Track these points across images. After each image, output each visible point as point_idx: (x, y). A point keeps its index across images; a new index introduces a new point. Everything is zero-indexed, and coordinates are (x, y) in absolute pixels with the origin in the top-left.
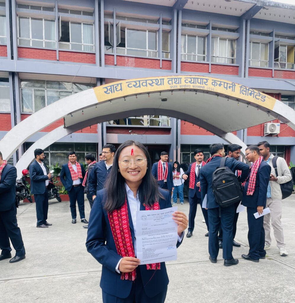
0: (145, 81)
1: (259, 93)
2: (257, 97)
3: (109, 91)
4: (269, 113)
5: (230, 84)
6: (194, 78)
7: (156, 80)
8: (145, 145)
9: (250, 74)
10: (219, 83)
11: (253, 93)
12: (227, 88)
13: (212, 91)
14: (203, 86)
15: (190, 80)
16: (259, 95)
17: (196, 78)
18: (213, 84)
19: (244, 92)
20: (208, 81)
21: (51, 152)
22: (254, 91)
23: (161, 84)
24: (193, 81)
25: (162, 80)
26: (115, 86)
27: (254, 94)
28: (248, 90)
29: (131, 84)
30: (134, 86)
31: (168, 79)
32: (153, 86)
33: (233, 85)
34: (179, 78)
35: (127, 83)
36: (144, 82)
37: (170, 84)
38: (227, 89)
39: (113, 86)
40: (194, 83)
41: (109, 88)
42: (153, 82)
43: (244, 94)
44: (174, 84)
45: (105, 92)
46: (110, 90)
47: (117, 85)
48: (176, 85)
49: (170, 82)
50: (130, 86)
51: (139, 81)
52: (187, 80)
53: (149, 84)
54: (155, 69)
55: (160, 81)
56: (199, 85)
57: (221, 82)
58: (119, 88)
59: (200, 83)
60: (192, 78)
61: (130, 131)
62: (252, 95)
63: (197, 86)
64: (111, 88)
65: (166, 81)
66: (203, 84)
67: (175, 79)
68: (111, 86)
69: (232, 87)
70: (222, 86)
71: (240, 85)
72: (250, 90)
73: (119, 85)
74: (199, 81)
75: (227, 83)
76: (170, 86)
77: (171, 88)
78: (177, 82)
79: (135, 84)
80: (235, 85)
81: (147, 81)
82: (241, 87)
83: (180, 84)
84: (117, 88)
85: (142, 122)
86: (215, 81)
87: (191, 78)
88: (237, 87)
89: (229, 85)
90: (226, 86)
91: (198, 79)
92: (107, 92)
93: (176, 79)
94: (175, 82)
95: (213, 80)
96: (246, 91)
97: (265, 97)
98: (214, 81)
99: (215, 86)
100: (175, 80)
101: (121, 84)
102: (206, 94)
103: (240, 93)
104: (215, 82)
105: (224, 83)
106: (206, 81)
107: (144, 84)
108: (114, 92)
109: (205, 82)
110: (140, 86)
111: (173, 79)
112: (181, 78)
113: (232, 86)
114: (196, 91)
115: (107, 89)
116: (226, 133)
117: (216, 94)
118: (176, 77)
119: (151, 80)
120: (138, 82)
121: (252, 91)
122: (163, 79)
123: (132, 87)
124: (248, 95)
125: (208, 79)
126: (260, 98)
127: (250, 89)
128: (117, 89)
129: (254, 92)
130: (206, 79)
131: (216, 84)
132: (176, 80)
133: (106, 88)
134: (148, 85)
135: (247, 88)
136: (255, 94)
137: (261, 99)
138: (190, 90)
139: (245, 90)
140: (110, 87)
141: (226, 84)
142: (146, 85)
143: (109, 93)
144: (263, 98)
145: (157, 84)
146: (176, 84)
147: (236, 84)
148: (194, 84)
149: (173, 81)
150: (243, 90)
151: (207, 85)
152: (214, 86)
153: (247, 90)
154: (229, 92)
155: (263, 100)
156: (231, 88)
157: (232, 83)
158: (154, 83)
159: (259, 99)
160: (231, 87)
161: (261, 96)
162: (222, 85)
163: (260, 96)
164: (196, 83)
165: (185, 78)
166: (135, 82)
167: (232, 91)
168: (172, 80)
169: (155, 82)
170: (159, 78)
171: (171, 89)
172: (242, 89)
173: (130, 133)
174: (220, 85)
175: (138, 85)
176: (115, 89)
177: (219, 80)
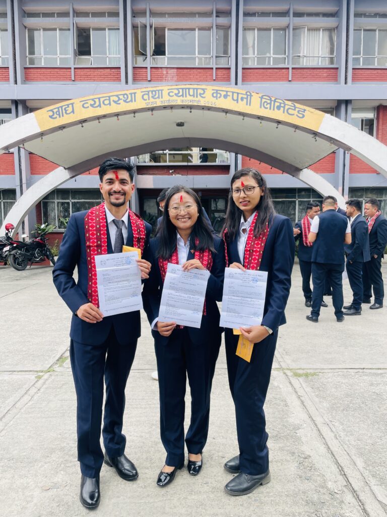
0: (108, 98)
1: (293, 105)
2: (291, 111)
3: (55, 116)
4: (315, 136)
5: (242, 94)
6: (183, 89)
7: (124, 95)
8: (196, 190)
9: (354, 79)
10: (223, 93)
11: (282, 105)
12: (237, 100)
13: (213, 106)
14: (197, 99)
15: (176, 92)
16: (293, 108)
17: (186, 89)
18: (215, 95)
19: (267, 105)
20: (206, 92)
21: (73, 201)
22: (284, 103)
23: (131, 101)
24: (181, 94)
25: (133, 95)
26: (64, 108)
27: (284, 107)
28: (275, 101)
29: (87, 103)
30: (91, 105)
31: (142, 92)
32: (119, 104)
33: (248, 95)
34: (158, 91)
35: (81, 102)
36: (106, 100)
37: (146, 100)
38: (237, 102)
39: (61, 107)
40: (183, 95)
41: (55, 111)
42: (119, 98)
43: (267, 108)
44: (152, 100)
45: (51, 117)
46: (58, 113)
47: (67, 106)
48: (155, 100)
49: (146, 97)
50: (85, 106)
51: (99, 99)
52: (173, 92)
53: (113, 101)
54: (207, 81)
55: (129, 96)
56: (192, 98)
57: (227, 92)
58: (70, 109)
59: (193, 96)
60: (180, 89)
61: (171, 171)
62: (282, 109)
63: (188, 100)
64: (59, 111)
65: (139, 95)
66: (197, 97)
67: (152, 91)
68: (58, 108)
69: (247, 98)
70: (230, 98)
71: (260, 95)
72: (277, 102)
73: (71, 106)
74: (191, 93)
75: (238, 93)
76: (146, 103)
77: (148, 105)
78: (157, 96)
79: (93, 103)
80: (251, 96)
81: (111, 98)
82: (262, 98)
83: (161, 100)
84: (68, 110)
85: (190, 158)
86: (217, 90)
87: (178, 89)
88: (256, 99)
89: (240, 96)
90: (235, 98)
91: (189, 89)
92: (53, 117)
93: (155, 91)
94: (153, 97)
95: (213, 90)
96: (270, 104)
97: (305, 110)
98: (215, 91)
99: (217, 99)
100: (152, 94)
101: (72, 104)
102: (206, 112)
103: (261, 107)
104: (217, 92)
105: (233, 93)
106: (202, 92)
107: (107, 102)
108: (63, 116)
109: (200, 94)
110: (100, 106)
111: (150, 92)
112: (162, 90)
113: (246, 96)
114: (191, 107)
115: (53, 112)
116: (301, 170)
117: (223, 111)
118: (155, 89)
119: (117, 96)
120: (97, 100)
121: (281, 103)
122: (135, 93)
123: (88, 107)
124: (274, 110)
125: (206, 89)
126: (296, 112)
127: (277, 100)
128: (68, 112)
129: (285, 105)
130: (202, 89)
131: (219, 95)
132: (154, 93)
133: (51, 110)
134: (112, 103)
135: (273, 99)
136: (287, 107)
137: (297, 115)
138: (183, 108)
139: (269, 101)
140: (57, 110)
141: (235, 95)
142: (110, 104)
143: (56, 118)
144: (300, 112)
145: (125, 101)
146: (156, 98)
147: (253, 94)
148: (183, 97)
149: (151, 95)
150: (265, 102)
151: (204, 97)
152: (215, 98)
153: (273, 102)
154: (241, 107)
155: (301, 116)
156: (245, 100)
157: (247, 92)
158: (121, 99)
159: (293, 115)
160: (245, 98)
161: (297, 109)
162: (229, 96)
163: (295, 110)
164: (186, 96)
165: (168, 89)
166: (93, 100)
167: (247, 104)
168: (148, 94)
169: (123, 99)
170: (128, 92)
171: (147, 107)
172: (264, 100)
173: (171, 174)
174: (226, 96)
175: (97, 104)
176: (64, 111)
177: (224, 89)
